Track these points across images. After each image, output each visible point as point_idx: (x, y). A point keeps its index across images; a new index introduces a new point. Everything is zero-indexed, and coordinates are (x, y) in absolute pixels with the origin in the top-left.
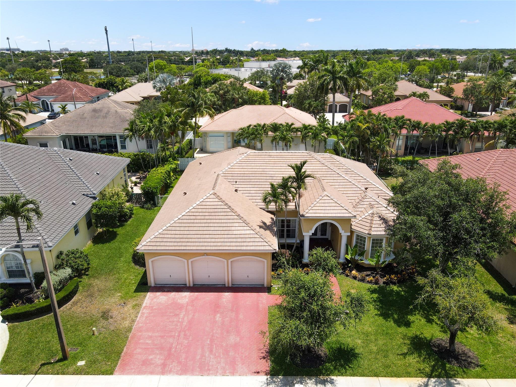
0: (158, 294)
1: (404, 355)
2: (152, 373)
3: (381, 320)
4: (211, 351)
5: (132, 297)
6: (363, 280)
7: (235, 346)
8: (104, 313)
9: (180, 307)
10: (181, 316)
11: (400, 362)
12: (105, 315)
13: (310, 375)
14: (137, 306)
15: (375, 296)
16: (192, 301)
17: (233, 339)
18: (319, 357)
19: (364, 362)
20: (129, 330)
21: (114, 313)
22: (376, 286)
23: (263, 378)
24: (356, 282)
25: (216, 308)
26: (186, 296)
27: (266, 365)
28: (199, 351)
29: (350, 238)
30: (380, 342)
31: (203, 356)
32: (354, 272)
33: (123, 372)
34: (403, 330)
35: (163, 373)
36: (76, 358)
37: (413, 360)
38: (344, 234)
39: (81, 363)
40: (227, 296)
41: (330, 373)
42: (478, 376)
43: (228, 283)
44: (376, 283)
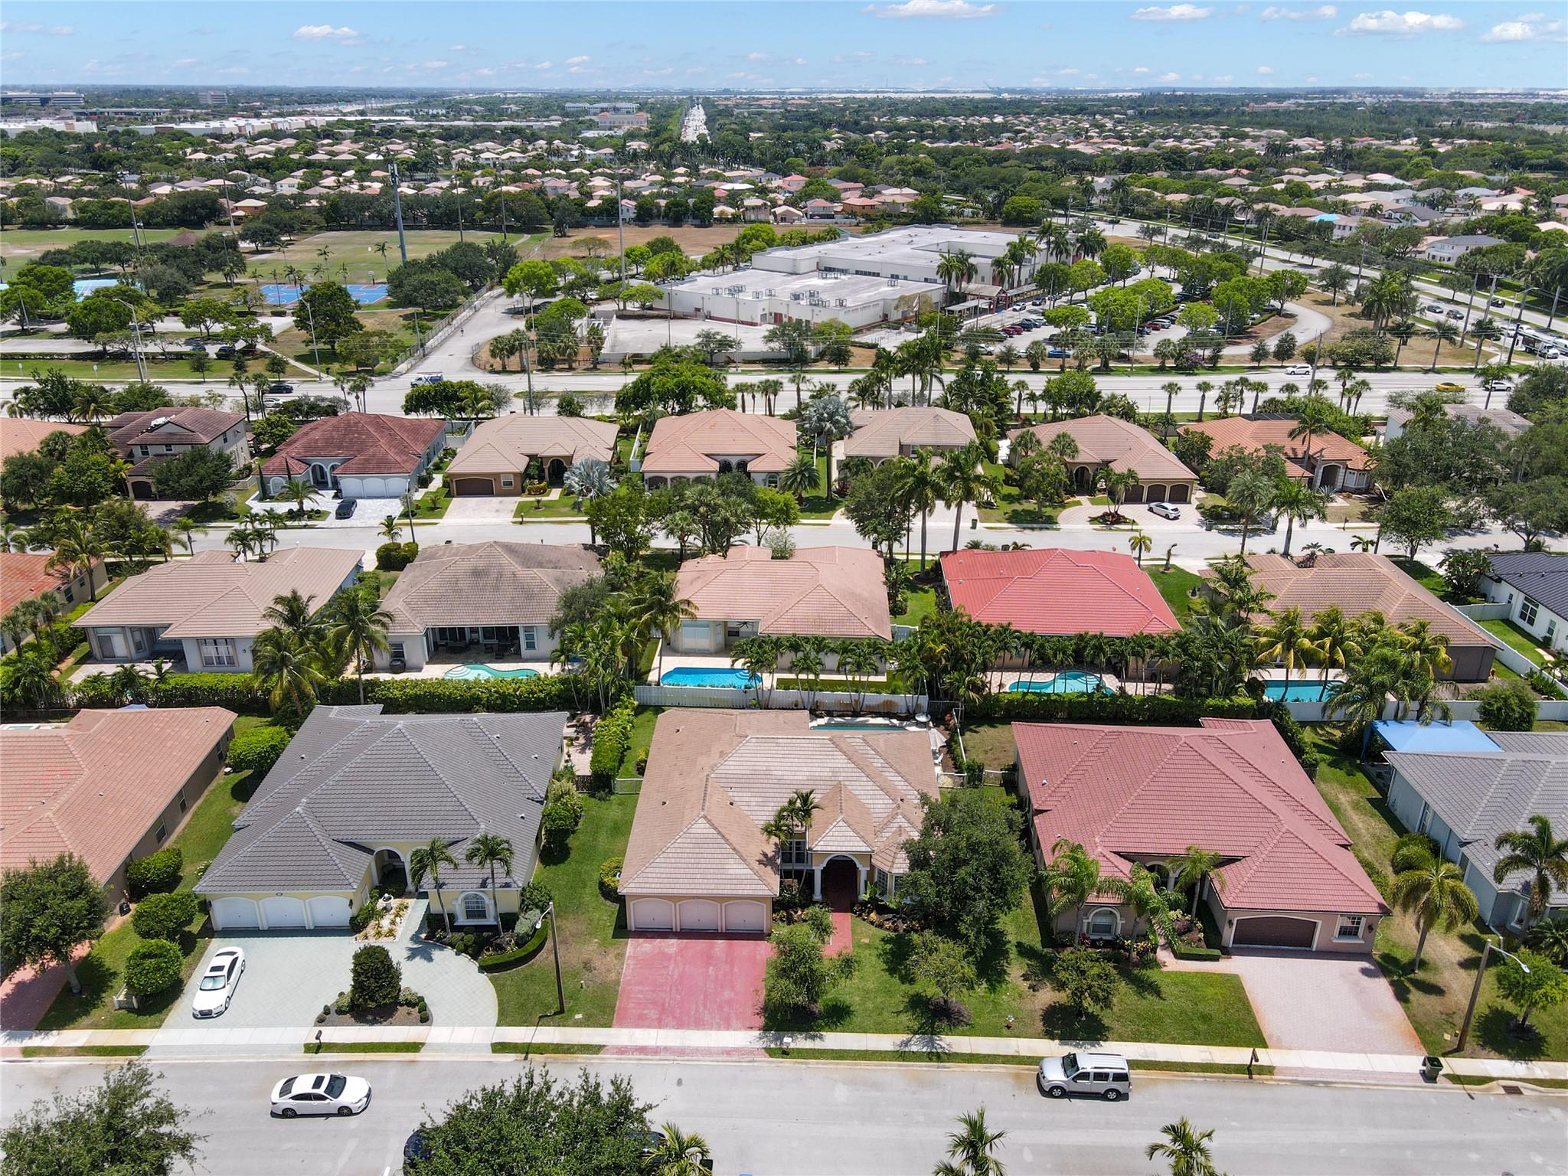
0: (641, 940)
1: (898, 1013)
2: (649, 1027)
3: (886, 976)
4: (705, 1007)
5: (612, 944)
6: (880, 926)
7: (729, 1002)
8: (586, 964)
9: (668, 957)
10: (671, 967)
11: (893, 1020)
12: (587, 966)
13: (800, 1030)
14: (620, 956)
15: (889, 946)
16: (680, 951)
17: (727, 994)
18: (813, 1013)
19: (856, 1020)
20: (618, 983)
21: (597, 963)
22: (893, 934)
23: (757, 1033)
24: (873, 928)
25: (709, 959)
26: (672, 945)
27: (761, 1021)
28: (693, 1007)
29: (870, 874)
30: (879, 1000)
31: (697, 1011)
32: (873, 915)
33: (621, 1025)
34: (906, 987)
35: (660, 1027)
36: (573, 1012)
37: (905, 1019)
38: (863, 870)
39: (579, 1016)
40: (720, 944)
41: (821, 1028)
42: (963, 1034)
43: (721, 926)
44: (895, 930)
